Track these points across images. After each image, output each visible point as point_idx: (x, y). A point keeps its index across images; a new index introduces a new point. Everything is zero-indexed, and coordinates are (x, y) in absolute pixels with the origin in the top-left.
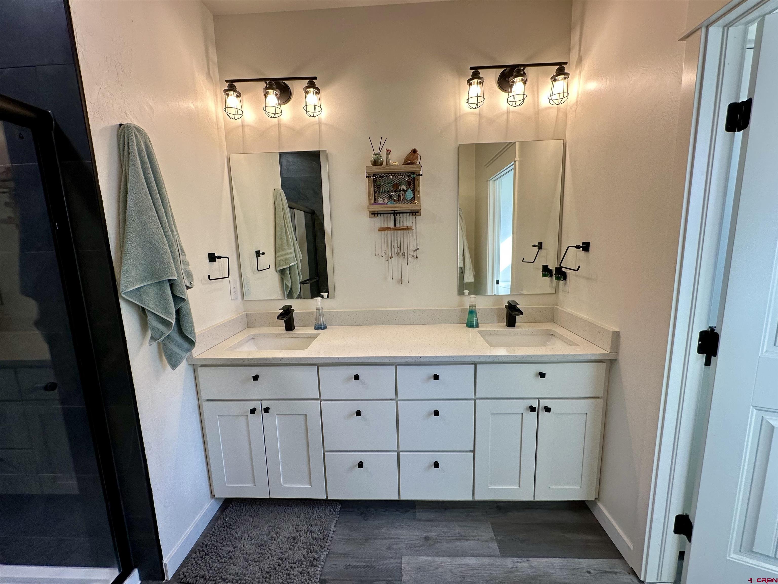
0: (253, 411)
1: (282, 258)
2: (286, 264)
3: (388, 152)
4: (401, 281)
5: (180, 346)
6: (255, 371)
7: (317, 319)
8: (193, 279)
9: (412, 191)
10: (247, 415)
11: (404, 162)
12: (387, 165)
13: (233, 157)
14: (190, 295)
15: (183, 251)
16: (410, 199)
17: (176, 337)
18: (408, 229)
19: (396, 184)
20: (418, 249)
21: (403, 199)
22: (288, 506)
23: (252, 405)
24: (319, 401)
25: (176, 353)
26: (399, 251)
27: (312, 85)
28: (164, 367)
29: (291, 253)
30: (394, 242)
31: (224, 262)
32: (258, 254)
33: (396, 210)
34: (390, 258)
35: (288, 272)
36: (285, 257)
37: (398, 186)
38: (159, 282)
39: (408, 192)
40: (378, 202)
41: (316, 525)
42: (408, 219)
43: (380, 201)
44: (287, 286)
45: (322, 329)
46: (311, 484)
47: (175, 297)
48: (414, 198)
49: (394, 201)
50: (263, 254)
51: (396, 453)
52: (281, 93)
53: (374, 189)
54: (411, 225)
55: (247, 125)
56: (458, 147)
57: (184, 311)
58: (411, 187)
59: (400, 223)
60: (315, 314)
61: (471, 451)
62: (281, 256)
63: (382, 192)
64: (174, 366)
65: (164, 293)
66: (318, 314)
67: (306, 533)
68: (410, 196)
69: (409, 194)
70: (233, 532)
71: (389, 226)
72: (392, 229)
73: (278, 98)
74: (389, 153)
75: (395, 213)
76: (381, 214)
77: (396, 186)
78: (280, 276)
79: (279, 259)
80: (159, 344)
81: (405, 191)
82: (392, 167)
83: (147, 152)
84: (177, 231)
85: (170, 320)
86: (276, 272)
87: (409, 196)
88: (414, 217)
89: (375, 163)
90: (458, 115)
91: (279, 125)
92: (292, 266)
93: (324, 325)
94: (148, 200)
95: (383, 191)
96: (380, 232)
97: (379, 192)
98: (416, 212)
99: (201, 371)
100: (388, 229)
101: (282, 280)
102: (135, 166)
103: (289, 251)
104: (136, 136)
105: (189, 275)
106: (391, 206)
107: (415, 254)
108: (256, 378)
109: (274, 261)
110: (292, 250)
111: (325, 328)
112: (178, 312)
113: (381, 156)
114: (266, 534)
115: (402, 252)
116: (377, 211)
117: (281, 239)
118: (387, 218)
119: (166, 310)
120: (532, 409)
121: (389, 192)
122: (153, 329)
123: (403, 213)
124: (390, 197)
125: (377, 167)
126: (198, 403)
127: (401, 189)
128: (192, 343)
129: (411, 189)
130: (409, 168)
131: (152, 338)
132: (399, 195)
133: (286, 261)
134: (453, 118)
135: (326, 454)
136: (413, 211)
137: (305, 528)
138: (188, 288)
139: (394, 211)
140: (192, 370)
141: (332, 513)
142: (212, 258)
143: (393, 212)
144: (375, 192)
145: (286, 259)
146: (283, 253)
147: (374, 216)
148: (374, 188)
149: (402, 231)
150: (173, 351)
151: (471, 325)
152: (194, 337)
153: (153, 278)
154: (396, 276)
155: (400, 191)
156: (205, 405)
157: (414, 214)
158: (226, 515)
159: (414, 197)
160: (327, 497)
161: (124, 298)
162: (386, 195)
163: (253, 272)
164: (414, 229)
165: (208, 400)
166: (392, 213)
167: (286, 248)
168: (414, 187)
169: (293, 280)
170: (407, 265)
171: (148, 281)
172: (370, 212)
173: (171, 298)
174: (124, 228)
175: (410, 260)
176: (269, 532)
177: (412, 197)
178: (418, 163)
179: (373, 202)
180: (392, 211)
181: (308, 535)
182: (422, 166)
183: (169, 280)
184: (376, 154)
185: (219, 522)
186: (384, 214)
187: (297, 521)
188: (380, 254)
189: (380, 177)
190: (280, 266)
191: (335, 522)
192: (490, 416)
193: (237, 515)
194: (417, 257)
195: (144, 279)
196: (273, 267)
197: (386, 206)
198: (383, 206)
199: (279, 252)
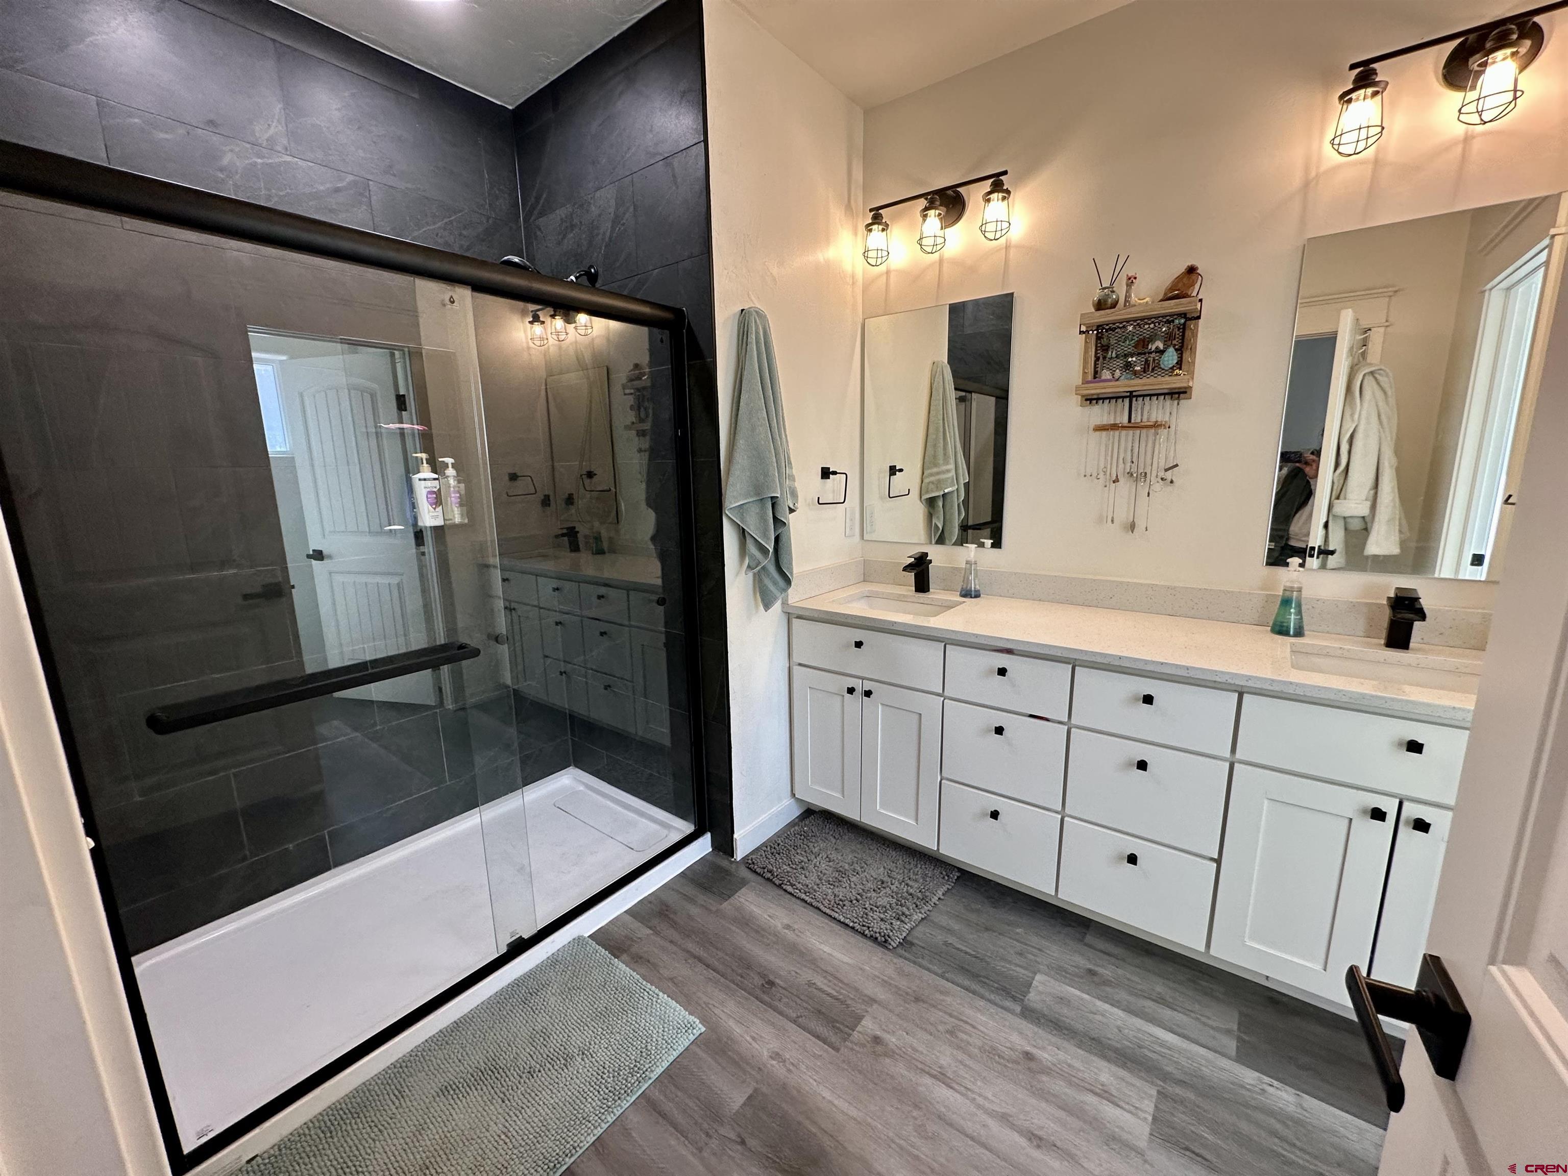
0: (851, 691)
1: (932, 479)
2: (938, 489)
3: (1130, 281)
4: (1132, 527)
5: (775, 583)
6: (859, 635)
7: (966, 580)
8: (797, 500)
9: (1176, 350)
10: (843, 696)
11: (1165, 294)
12: (1125, 305)
13: (871, 323)
14: (791, 519)
15: (790, 463)
16: (1171, 366)
17: (772, 569)
18: (1156, 426)
19: (1143, 340)
20: (1177, 465)
21: (1153, 369)
22: (884, 844)
23: (851, 683)
24: (942, 699)
25: (771, 592)
26: (1134, 470)
27: (998, 186)
28: (757, 607)
29: (948, 471)
30: (1125, 451)
31: (840, 481)
32: (893, 470)
33: (1135, 391)
34: (1114, 482)
35: (940, 504)
36: (938, 477)
37: (1146, 343)
38: (761, 500)
39: (1166, 354)
40: (1100, 377)
41: (916, 881)
42: (1161, 407)
43: (1106, 374)
44: (936, 526)
45: (971, 597)
46: (917, 820)
47: (775, 519)
48: (1181, 365)
49: (1135, 373)
50: (901, 470)
51: (1060, 817)
52: (947, 212)
53: (1096, 353)
54: (1167, 419)
55: (894, 270)
56: (1304, 245)
57: (783, 539)
58: (1175, 342)
59: (1142, 415)
60: (963, 572)
61: (1212, 859)
62: (931, 475)
63: (1111, 358)
64: (767, 606)
65: (765, 513)
66: (968, 571)
67: (901, 884)
68: (1170, 362)
69: (1170, 357)
70: (811, 845)
71: (1118, 422)
72: (1122, 427)
73: (941, 220)
74: (1132, 282)
75: (1131, 396)
76: (1104, 399)
77: (1143, 343)
78: (926, 510)
79: (926, 481)
80: (754, 574)
81: (1162, 352)
82: (1133, 309)
83: (764, 339)
84: (786, 436)
85: (768, 547)
86: (919, 502)
87: (1168, 361)
88: (1176, 402)
89: (1100, 305)
90: (1313, 174)
91: (941, 261)
92: (948, 493)
93: (975, 591)
94: (760, 398)
95: (1114, 355)
96: (1098, 433)
97: (1104, 358)
98: (1179, 393)
99: (796, 622)
100: (1114, 427)
101: (930, 516)
102: (751, 358)
103: (944, 468)
104: (756, 322)
105: (794, 494)
106: (1126, 384)
107: (1169, 475)
108: (859, 644)
109: (920, 482)
110: (951, 466)
111: (977, 596)
112: (777, 539)
113: (1113, 292)
114: (849, 864)
115: (1141, 471)
116: (1098, 394)
117: (935, 446)
118: (1116, 406)
119: (765, 535)
120: (1378, 815)
121: (1126, 356)
122: (752, 557)
123: (1151, 395)
124: (1128, 366)
125: (1102, 312)
126: (788, 665)
127: (1153, 349)
128: (788, 581)
129: (1174, 347)
130: (1173, 306)
131: (749, 567)
132: (1147, 360)
133: (939, 484)
134: (1297, 181)
135: (943, 781)
136: (1174, 391)
137: (900, 877)
138: (792, 511)
139: (1131, 392)
140: (786, 621)
141: (943, 878)
142: (826, 473)
143: (1128, 394)
144: (1097, 359)
145: (939, 481)
146: (935, 470)
147: (1090, 403)
148: (1096, 350)
149: (1144, 431)
150: (767, 588)
151: (1281, 630)
152: (792, 573)
153: (758, 494)
154: (1122, 515)
155: (1151, 353)
156: (796, 670)
157: (1177, 396)
158: (805, 824)
159: (1179, 364)
160: (938, 849)
161: (727, 515)
162: (1121, 362)
163: (881, 498)
164: (1173, 427)
165: (800, 665)
166: (1126, 397)
167: (941, 462)
168: (1183, 343)
169: (947, 517)
170: (1148, 496)
171: (751, 497)
172: (1083, 396)
173: (771, 521)
174: (735, 433)
175: (1157, 486)
176: (853, 862)
177: (1175, 361)
178: (1194, 294)
179: (1090, 377)
180: (1127, 392)
181: (902, 886)
182: (1201, 300)
183: (772, 498)
184: (1105, 288)
185: (796, 828)
186: (1110, 398)
187: (891, 866)
188: (1095, 474)
189: (1110, 329)
190: (927, 492)
191: (945, 888)
192: (1266, 802)
193: (818, 830)
194: (1172, 482)
195: (747, 495)
196: (915, 493)
197: (1117, 383)
198: (1110, 384)
199: (929, 468)
